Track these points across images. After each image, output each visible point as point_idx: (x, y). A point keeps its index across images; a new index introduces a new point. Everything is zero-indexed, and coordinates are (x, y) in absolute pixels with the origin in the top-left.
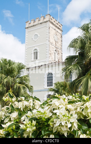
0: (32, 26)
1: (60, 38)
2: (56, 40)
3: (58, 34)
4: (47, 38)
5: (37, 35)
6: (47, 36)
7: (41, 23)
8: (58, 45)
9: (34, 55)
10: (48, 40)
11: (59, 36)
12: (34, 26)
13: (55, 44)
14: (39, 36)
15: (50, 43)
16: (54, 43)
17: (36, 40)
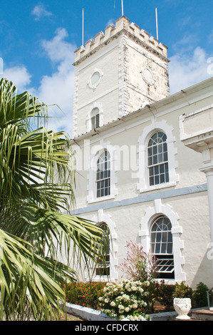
0: (87, 56)
1: (160, 77)
2: (149, 81)
3: (154, 65)
4: (120, 75)
5: (97, 73)
6: (120, 69)
7: (106, 44)
8: (156, 93)
9: (93, 123)
10: (123, 77)
11: (159, 72)
12: (91, 54)
13: (146, 91)
14: (102, 73)
15: (130, 86)
16: (144, 87)
17: (95, 86)
